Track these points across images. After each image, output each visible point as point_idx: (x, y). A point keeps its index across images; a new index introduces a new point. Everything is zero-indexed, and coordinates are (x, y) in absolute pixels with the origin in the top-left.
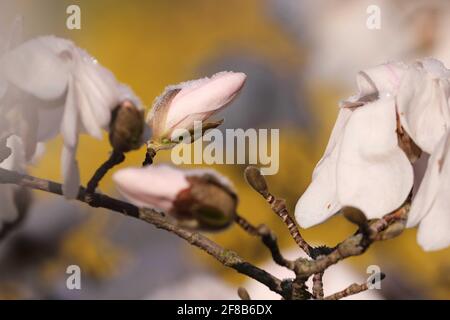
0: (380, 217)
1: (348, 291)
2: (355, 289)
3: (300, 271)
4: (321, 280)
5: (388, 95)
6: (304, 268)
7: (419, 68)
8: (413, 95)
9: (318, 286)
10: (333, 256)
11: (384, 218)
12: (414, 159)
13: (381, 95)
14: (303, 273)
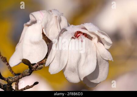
0: (36, 63)
1: (26, 88)
2: (28, 87)
3: (9, 81)
4: (18, 84)
5: (40, 22)
6: (10, 80)
7: (51, 13)
8: (48, 22)
9: (17, 86)
10: (20, 76)
11: (38, 63)
12: (48, 43)
13: (38, 22)
14: (10, 82)
